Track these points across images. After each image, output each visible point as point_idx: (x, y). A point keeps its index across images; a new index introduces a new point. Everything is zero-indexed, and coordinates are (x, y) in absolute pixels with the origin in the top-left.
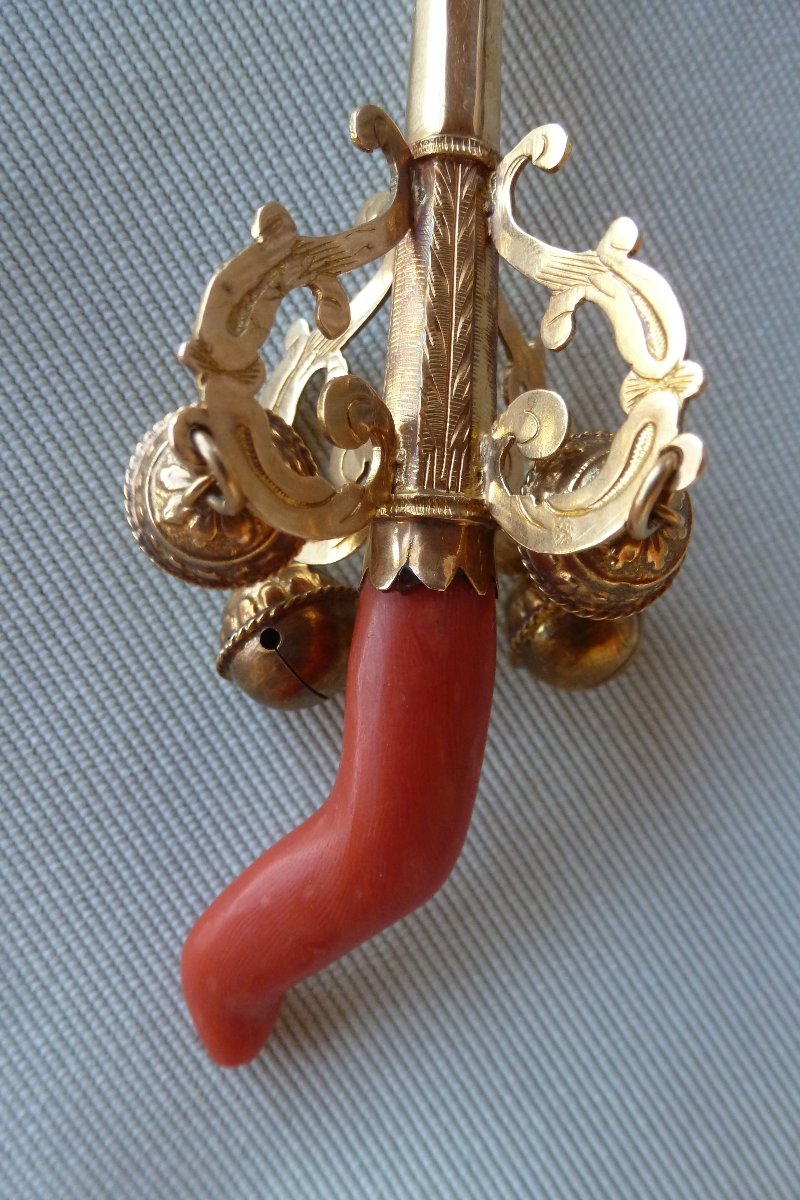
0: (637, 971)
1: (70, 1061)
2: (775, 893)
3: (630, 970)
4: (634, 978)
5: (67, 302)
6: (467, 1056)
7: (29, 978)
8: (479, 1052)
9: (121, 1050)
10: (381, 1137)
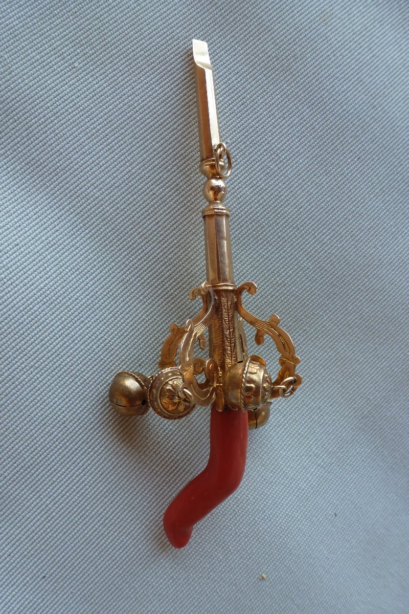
5: (265, 82)
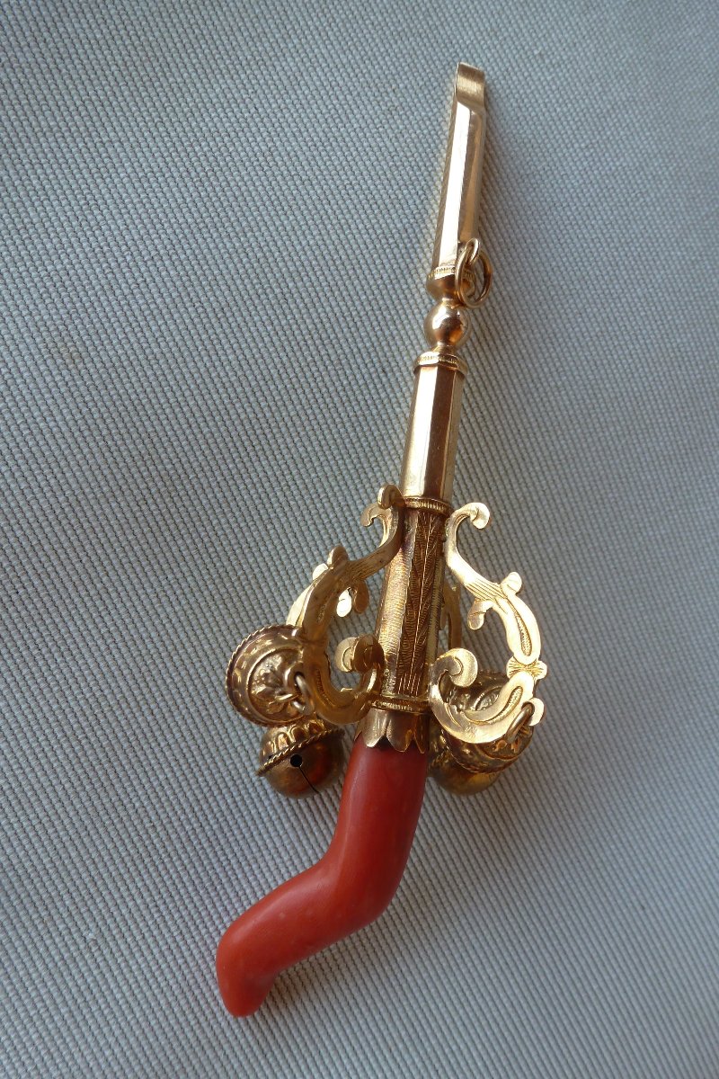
0: (484, 968)
1: (136, 1009)
2: (569, 923)
3: (479, 967)
4: (482, 973)
5: (189, 541)
6: (377, 1017)
7: (117, 955)
8: (385, 1015)
9: (169, 1004)
10: (321, 1068)
